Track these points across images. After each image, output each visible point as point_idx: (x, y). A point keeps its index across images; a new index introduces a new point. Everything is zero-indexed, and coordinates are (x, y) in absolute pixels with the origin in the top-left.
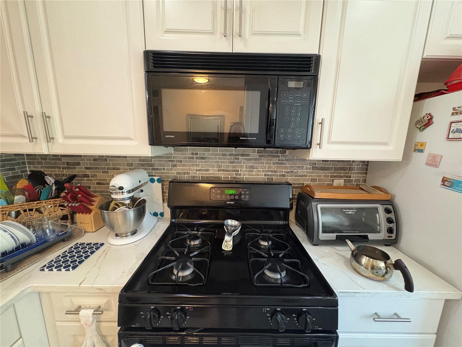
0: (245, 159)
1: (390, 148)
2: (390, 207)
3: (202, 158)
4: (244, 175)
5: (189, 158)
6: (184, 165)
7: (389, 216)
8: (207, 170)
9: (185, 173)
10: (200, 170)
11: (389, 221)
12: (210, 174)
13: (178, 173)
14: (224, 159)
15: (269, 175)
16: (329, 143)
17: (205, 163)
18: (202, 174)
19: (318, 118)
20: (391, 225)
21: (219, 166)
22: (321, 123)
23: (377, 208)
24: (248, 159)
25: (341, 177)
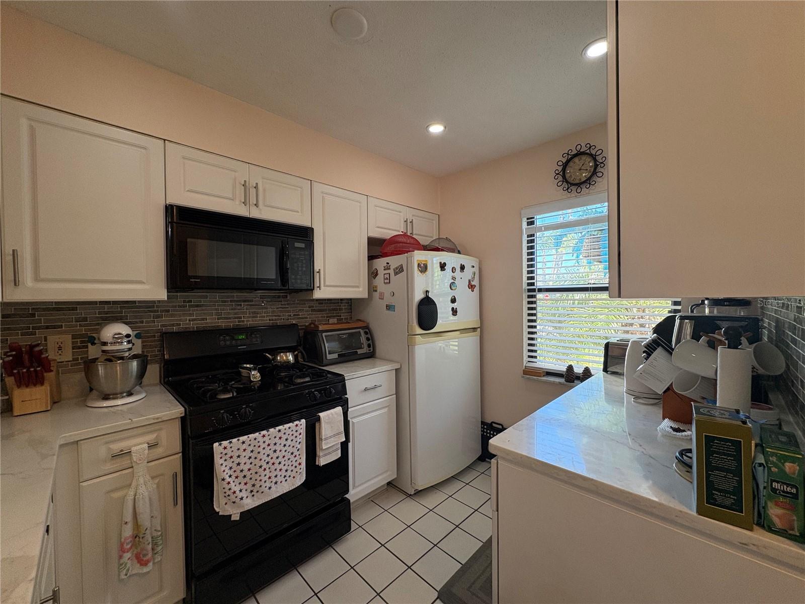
0: (248, 305)
1: (361, 289)
2: (367, 330)
3: (197, 306)
4: (248, 321)
5: (180, 306)
6: (172, 316)
7: (367, 336)
8: (203, 319)
9: (173, 325)
10: (193, 320)
11: (368, 339)
12: (207, 323)
13: (162, 326)
14: (224, 305)
15: (273, 320)
16: (324, 286)
17: (200, 311)
18: (198, 324)
19: (316, 269)
20: (369, 342)
21: (217, 314)
22: (318, 272)
23: (360, 332)
24: (251, 305)
25: (334, 317)
